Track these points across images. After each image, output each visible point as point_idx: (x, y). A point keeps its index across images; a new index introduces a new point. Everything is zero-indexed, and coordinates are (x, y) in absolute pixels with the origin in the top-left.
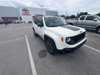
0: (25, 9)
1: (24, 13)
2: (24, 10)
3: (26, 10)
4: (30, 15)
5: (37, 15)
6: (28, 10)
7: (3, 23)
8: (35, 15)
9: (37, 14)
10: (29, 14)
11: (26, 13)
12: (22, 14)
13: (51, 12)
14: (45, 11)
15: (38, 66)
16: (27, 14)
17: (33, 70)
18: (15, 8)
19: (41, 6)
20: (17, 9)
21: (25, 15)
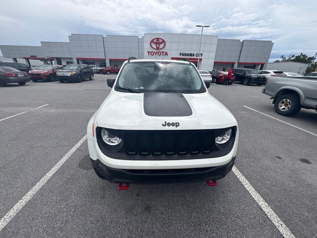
0: (158, 39)
1: (154, 51)
2: (155, 41)
3: (161, 41)
4: (166, 54)
5: (185, 55)
6: (163, 41)
7: (108, 73)
9: (187, 52)
10: (163, 52)
11: (158, 49)
12: (149, 52)
13: (243, 42)
14: (216, 42)
15: (54, 180)
16: (161, 51)
17: (40, 182)
18: (138, 39)
19: (203, 27)
20: (141, 39)
21: (155, 54)
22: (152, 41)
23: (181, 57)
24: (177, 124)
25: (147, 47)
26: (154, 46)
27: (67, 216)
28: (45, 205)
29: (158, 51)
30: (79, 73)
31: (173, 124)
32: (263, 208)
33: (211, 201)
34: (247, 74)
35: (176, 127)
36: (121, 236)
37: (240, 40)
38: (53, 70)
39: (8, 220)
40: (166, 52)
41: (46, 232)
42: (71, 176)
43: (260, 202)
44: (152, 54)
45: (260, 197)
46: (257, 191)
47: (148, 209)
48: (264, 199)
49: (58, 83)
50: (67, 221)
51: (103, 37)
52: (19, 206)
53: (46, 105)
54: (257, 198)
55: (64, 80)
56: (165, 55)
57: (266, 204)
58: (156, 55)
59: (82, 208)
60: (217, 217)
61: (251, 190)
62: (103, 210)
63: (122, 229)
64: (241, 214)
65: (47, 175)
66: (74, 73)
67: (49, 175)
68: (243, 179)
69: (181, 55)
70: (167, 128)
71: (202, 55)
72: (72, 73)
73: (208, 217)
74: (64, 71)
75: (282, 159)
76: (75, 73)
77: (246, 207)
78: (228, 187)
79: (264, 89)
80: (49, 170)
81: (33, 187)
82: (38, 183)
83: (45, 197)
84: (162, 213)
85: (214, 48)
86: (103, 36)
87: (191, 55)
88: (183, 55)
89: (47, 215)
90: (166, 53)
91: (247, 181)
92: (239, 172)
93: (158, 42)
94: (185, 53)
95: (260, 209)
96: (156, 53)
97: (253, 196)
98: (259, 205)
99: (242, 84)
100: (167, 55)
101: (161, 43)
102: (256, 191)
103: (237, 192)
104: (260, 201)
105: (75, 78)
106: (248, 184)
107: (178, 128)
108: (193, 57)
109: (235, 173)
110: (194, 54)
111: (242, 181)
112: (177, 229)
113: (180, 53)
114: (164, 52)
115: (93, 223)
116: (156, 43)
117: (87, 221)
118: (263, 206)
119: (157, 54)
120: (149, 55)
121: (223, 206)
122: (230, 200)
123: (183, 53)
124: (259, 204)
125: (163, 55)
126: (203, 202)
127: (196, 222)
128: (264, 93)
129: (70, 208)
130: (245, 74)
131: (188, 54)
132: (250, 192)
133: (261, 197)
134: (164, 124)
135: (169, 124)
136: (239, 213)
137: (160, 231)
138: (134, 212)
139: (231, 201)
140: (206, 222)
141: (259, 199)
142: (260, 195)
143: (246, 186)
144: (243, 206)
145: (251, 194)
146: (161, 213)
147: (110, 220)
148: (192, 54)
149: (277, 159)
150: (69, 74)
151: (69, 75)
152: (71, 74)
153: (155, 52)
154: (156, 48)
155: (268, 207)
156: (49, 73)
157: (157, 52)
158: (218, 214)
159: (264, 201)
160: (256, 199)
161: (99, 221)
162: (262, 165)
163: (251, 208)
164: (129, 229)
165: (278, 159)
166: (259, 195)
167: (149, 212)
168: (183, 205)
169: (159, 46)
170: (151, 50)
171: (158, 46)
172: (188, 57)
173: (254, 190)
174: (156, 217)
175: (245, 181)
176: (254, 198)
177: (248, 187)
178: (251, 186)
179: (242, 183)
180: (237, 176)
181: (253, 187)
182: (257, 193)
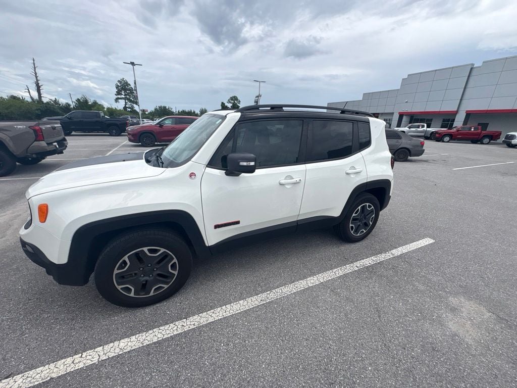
32: (8, 380)
43: (21, 380)
45: (31, 383)
46: (47, 382)
51: (472, 68)
54: (33, 376)
61: (56, 370)
64: (23, 340)
68: (88, 357)
77: (29, 349)
78: (81, 328)
91: (81, 365)
92: (111, 355)
95: (12, 374)
97: (41, 368)
98: (18, 374)
102: (49, 378)
103: (63, 341)
104: (24, 381)
106: (73, 365)
109: (112, 344)
111: (84, 354)
118: (12, 381)
121: (49, 317)
124: (20, 375)
132: (52, 366)
133: (30, 385)
141: (29, 379)
143: (69, 360)
145: (47, 366)
160: (31, 372)
173: (54, 375)
175: (84, 361)
176: (37, 369)
177: (65, 363)
178: (65, 373)
179: (81, 354)
180: (102, 347)
181: (60, 375)
182: (44, 381)
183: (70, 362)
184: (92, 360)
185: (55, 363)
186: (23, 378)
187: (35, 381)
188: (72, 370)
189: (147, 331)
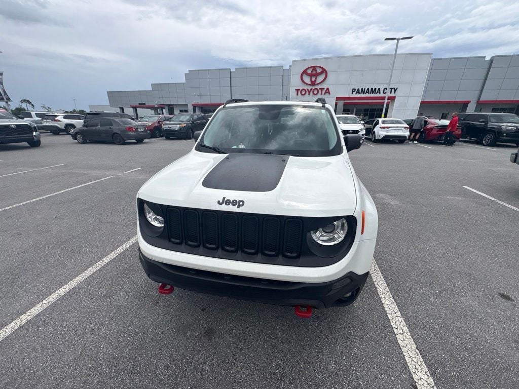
0: (314, 68)
1: (306, 87)
2: (309, 71)
3: (319, 70)
4: (328, 91)
5: (363, 91)
6: (324, 71)
8: (354, 90)
9: (366, 87)
10: (322, 89)
11: (313, 84)
12: (297, 90)
13: (491, 61)
14: (426, 64)
15: (109, 267)
16: (318, 87)
17: (94, 267)
18: (283, 70)
19: (398, 40)
20: (288, 70)
21: (307, 93)
22: (305, 72)
23: (355, 95)
24: (240, 203)
25: (296, 82)
26: (307, 79)
27: (105, 317)
28: (87, 297)
29: (314, 88)
30: (190, 125)
31: (234, 203)
32: (418, 386)
33: (317, 346)
34: (493, 124)
35: (238, 207)
36: (157, 362)
37: (485, 57)
38: (159, 123)
39: (45, 306)
40: (328, 89)
41: (76, 331)
42: (130, 266)
43: (418, 374)
44: (303, 93)
45: (422, 365)
46: (420, 351)
47: (209, 333)
48: (430, 370)
49: (164, 140)
50: (102, 324)
51: (230, 72)
52: (61, 292)
53: (137, 169)
54: (415, 364)
55: (171, 135)
56: (325, 94)
57: (431, 380)
58: (309, 94)
59: (126, 311)
60: (316, 377)
61: (409, 346)
62: (149, 320)
63: (163, 353)
64: (367, 384)
65: (104, 259)
66: (183, 125)
67: (106, 260)
68: (398, 323)
69: (354, 93)
70: (224, 208)
71: (395, 90)
72: (181, 125)
73: (299, 371)
74: (172, 122)
75: (513, 300)
76: (185, 125)
77: (382, 374)
79: (516, 155)
80: (108, 253)
81: (84, 272)
82: (91, 268)
83: (92, 287)
84: (228, 346)
85: (423, 76)
86: (230, 69)
87: (373, 91)
88: (358, 92)
89: (85, 310)
90: (326, 90)
91: (405, 328)
92: (396, 309)
93: (314, 72)
94: (362, 89)
95: (412, 385)
96: (309, 92)
97: (406, 358)
98: (412, 378)
99: (479, 143)
100: (329, 94)
101: (320, 74)
102: (417, 351)
103: (376, 343)
104: (420, 371)
105: (184, 132)
106: (405, 334)
107: (242, 210)
108: (378, 95)
109: (386, 309)
110: (379, 89)
111: (394, 326)
112: (241, 376)
113: (353, 89)
114: (324, 89)
115: (131, 335)
116: (311, 75)
117: (125, 330)
118: (420, 382)
119: (311, 93)
120: (297, 95)
121: (335, 361)
122: (355, 353)
123: (358, 89)
124: (414, 376)
125: (321, 94)
126: (302, 346)
127: (276, 374)
128: (515, 161)
129: (112, 307)
130: (486, 124)
131: (368, 89)
132: (404, 350)
133: (424, 364)
134: (221, 202)
135: (228, 202)
136: (363, 382)
137: (213, 371)
138: (188, 334)
139: (357, 357)
140: (294, 379)
141: (418, 366)
142: (425, 362)
143: (399, 337)
144: (377, 372)
145: (404, 354)
146: (226, 345)
147: (152, 336)
148: (375, 89)
149: (499, 300)
150: (177, 127)
151: (177, 129)
152: (180, 127)
153: (308, 89)
154: (310, 83)
155: (433, 387)
156: (154, 126)
157: (311, 89)
158: (321, 372)
159: (428, 373)
160: (410, 366)
161: (139, 334)
162: (454, 304)
163: (393, 378)
164: (172, 355)
165: (503, 300)
166: (422, 360)
167: (210, 338)
168: (265, 342)
169: (316, 79)
170: (302, 86)
171: (313, 79)
172: (367, 95)
173: (414, 347)
174: (216, 348)
175: (401, 326)
176: (408, 361)
177: (402, 339)
178: (412, 339)
179: (394, 329)
180: (388, 315)
181: (414, 343)
182: (419, 354)
183: (402, 336)
184: (400, 321)
185: (402, 348)
186: (416, 372)
187: (419, 361)
188: (409, 334)
189: (376, 288)
